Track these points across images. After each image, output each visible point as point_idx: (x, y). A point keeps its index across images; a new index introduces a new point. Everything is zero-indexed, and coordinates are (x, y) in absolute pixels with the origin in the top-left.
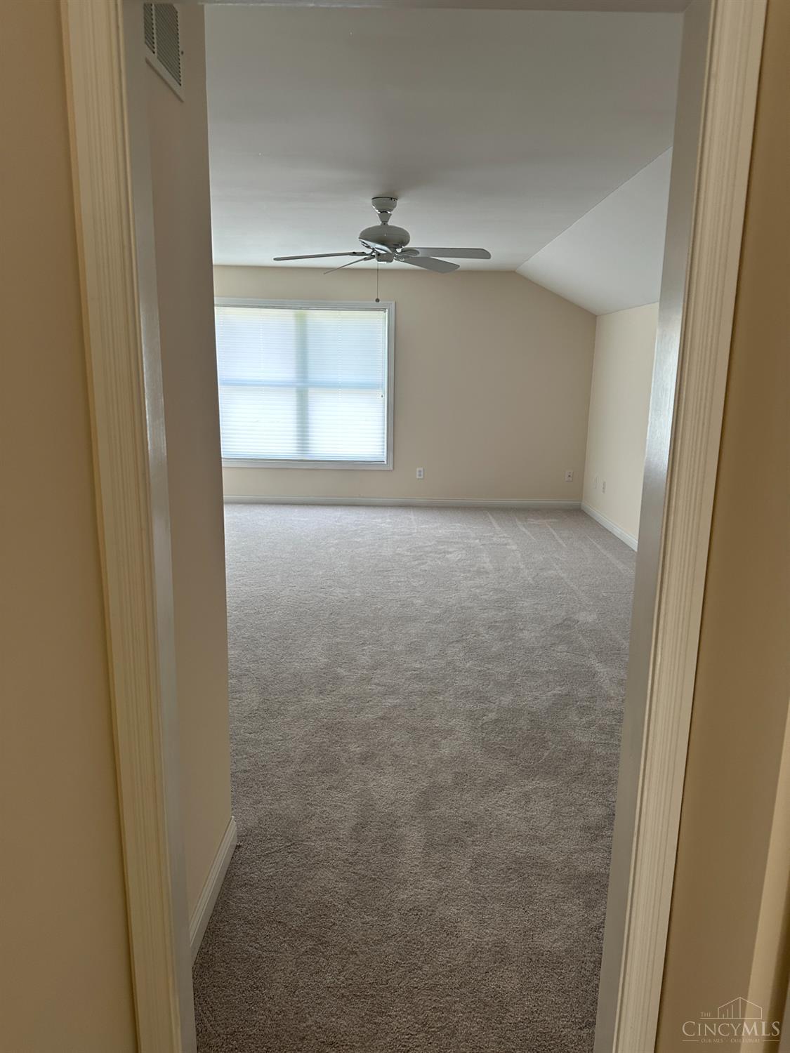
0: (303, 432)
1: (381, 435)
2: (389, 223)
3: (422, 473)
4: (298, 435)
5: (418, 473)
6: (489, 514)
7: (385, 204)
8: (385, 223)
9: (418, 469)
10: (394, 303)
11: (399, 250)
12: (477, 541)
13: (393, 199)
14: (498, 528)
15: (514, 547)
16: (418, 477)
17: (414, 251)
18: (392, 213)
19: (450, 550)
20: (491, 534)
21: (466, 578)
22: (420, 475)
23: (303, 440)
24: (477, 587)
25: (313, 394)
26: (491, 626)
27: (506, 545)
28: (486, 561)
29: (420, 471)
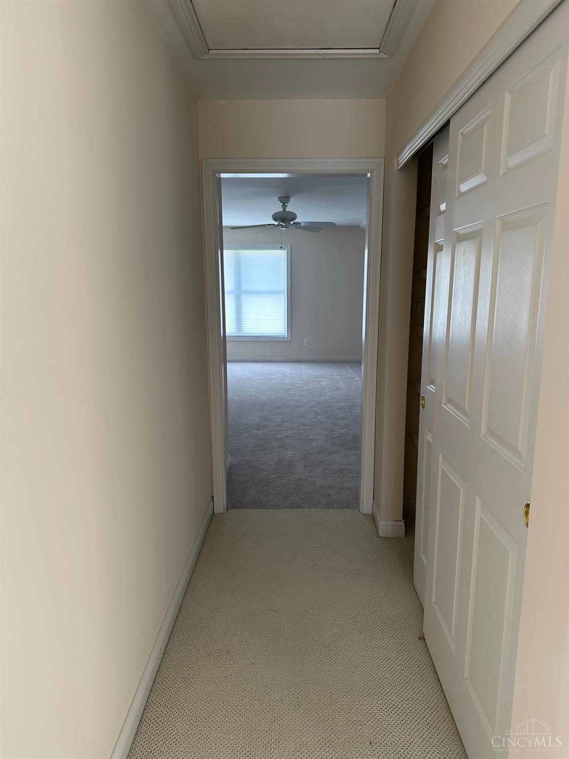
0: (238, 319)
1: (284, 321)
2: (287, 210)
3: (308, 342)
4: (236, 322)
5: (305, 343)
6: (346, 365)
7: (284, 200)
8: (284, 209)
9: (305, 340)
10: (290, 245)
11: (292, 223)
12: (338, 376)
13: (288, 198)
14: (350, 370)
15: (358, 379)
16: (305, 345)
17: (299, 223)
18: (288, 204)
19: (323, 380)
20: (347, 373)
21: (330, 392)
22: (306, 344)
23: (238, 324)
24: (336, 395)
25: (244, 298)
26: (341, 408)
27: (354, 378)
28: (341, 384)
29: (306, 341)
